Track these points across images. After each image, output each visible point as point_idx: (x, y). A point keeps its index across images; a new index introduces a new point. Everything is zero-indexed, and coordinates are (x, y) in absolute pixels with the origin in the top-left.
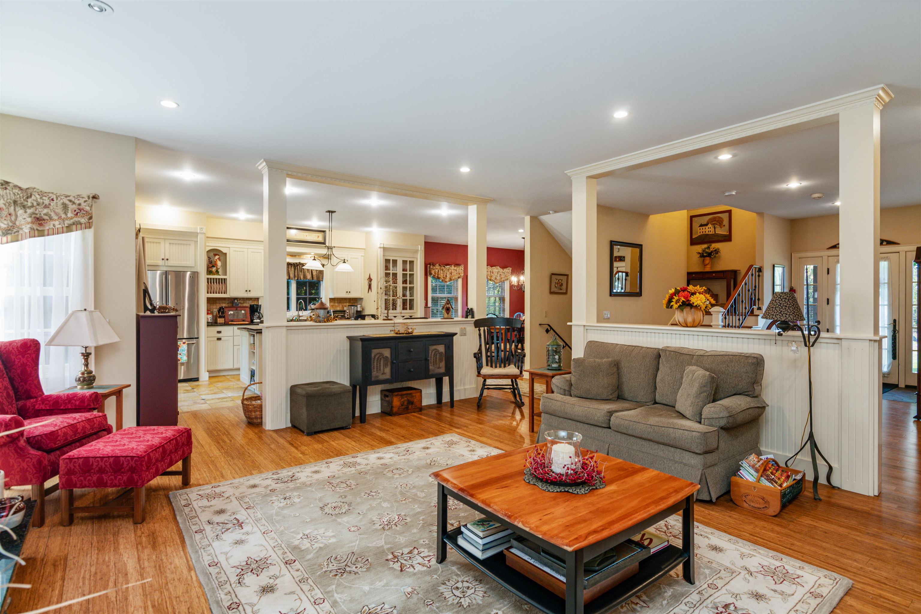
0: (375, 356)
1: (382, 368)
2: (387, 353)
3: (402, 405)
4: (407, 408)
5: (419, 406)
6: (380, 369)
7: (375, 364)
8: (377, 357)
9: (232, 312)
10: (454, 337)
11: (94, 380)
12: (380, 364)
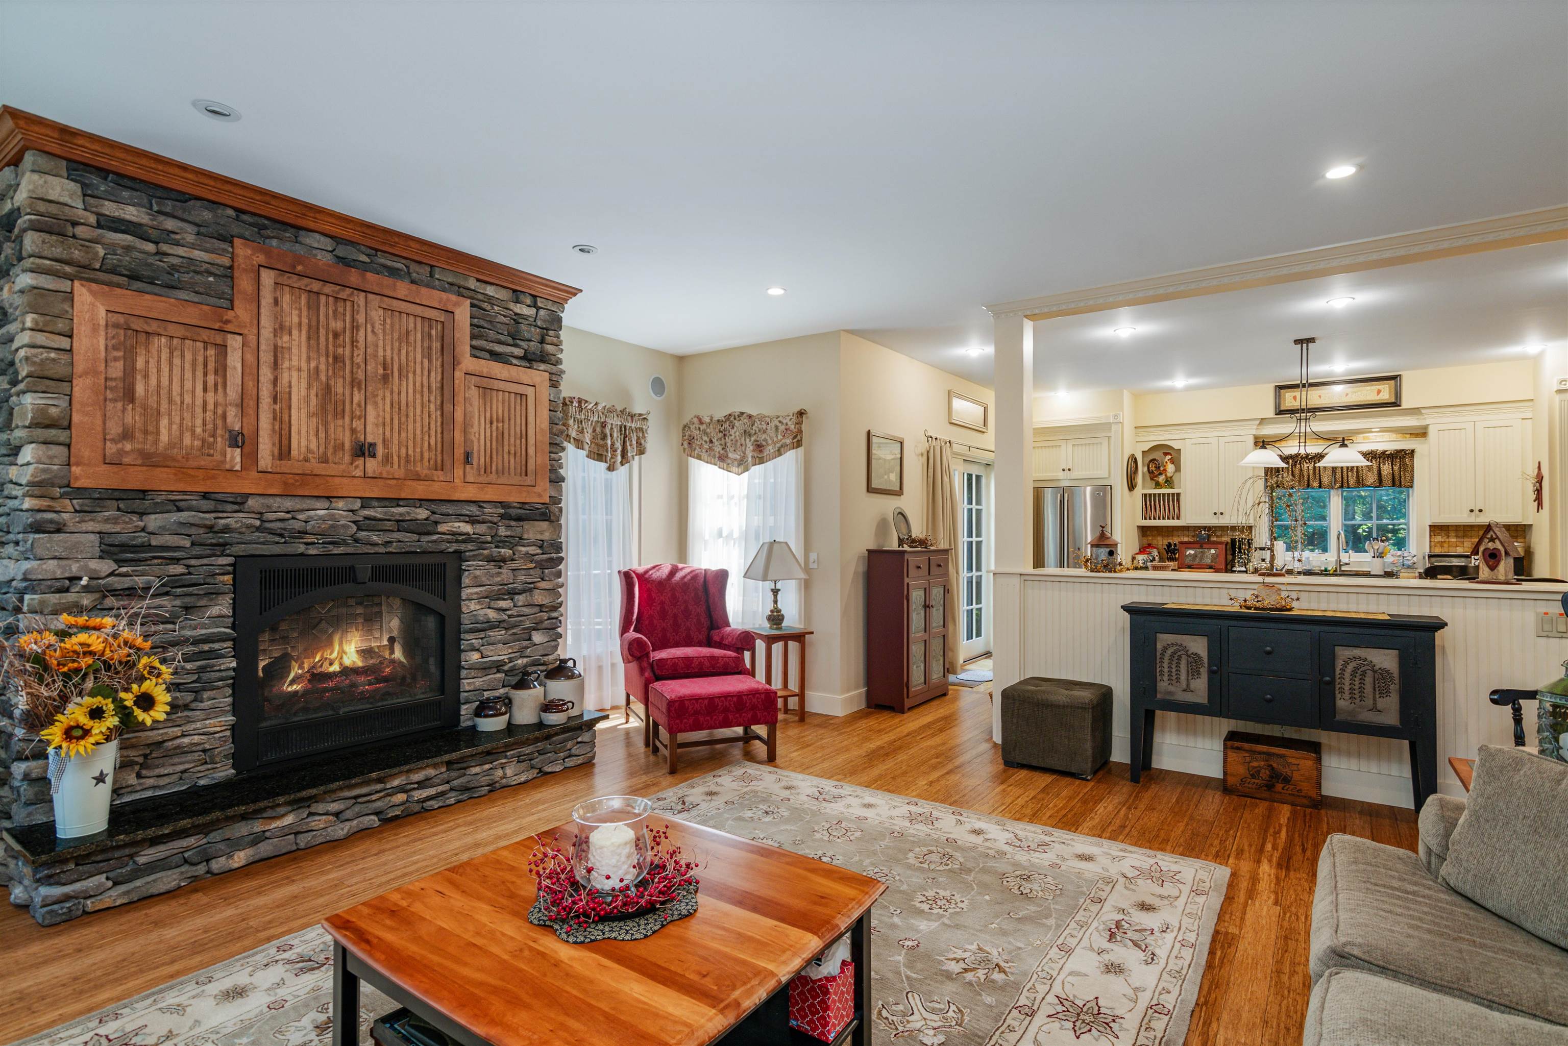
0: (1165, 649)
1: (1183, 677)
2: (1198, 646)
3: (1253, 776)
4: (1270, 787)
5: (1313, 793)
6: (1178, 679)
7: (1166, 665)
8: (1169, 652)
9: (1192, 552)
10: (1438, 634)
11: (783, 619)
12: (1178, 666)
